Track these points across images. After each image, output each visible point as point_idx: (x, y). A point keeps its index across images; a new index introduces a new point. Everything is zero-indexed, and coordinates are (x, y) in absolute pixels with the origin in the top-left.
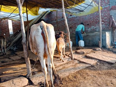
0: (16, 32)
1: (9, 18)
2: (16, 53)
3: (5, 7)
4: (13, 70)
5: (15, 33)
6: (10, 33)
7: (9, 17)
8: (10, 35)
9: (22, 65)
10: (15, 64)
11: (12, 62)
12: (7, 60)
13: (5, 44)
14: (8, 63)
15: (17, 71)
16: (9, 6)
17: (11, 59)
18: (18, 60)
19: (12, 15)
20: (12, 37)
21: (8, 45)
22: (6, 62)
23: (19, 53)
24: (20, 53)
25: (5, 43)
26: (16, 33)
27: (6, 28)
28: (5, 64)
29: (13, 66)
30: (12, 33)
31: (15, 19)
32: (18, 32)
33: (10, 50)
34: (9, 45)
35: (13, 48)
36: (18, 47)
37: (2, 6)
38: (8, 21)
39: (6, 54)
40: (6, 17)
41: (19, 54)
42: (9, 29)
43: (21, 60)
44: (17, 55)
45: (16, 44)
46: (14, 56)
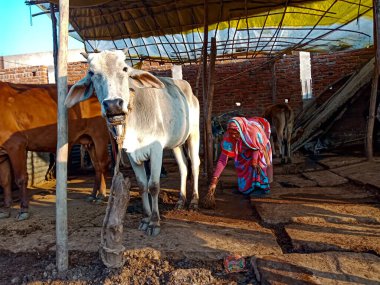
0: (322, 91)
1: (304, 48)
2: (323, 161)
3: (296, 10)
4: (325, 218)
5: (319, 95)
6: (304, 98)
7: (304, 42)
8: (302, 103)
9: (356, 207)
10: (327, 198)
11: (314, 189)
12: (295, 179)
13: (290, 131)
14: (301, 191)
15: (342, 226)
16: (308, 6)
17: (307, 179)
18: (335, 186)
19: (315, 34)
20: (308, 108)
21: (295, 135)
22: (295, 186)
23: (334, 163)
24: (337, 163)
25: (290, 125)
26: (322, 95)
27: (290, 82)
28: (293, 191)
29: (321, 203)
30: (310, 97)
31: (323, 48)
32: (329, 91)
33: (302, 150)
34: (300, 134)
35: (311, 145)
36: (327, 141)
37: (288, 9)
38: (298, 56)
39: (289, 161)
40: (296, 45)
41: (337, 167)
42: (299, 84)
43: (348, 189)
44: (326, 168)
45: (321, 132)
46: (316, 171)
